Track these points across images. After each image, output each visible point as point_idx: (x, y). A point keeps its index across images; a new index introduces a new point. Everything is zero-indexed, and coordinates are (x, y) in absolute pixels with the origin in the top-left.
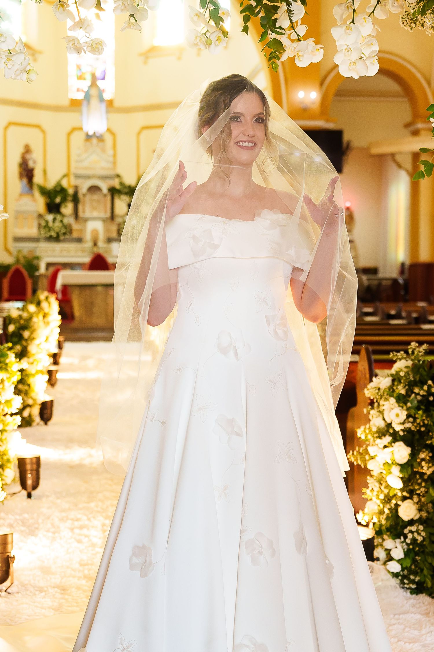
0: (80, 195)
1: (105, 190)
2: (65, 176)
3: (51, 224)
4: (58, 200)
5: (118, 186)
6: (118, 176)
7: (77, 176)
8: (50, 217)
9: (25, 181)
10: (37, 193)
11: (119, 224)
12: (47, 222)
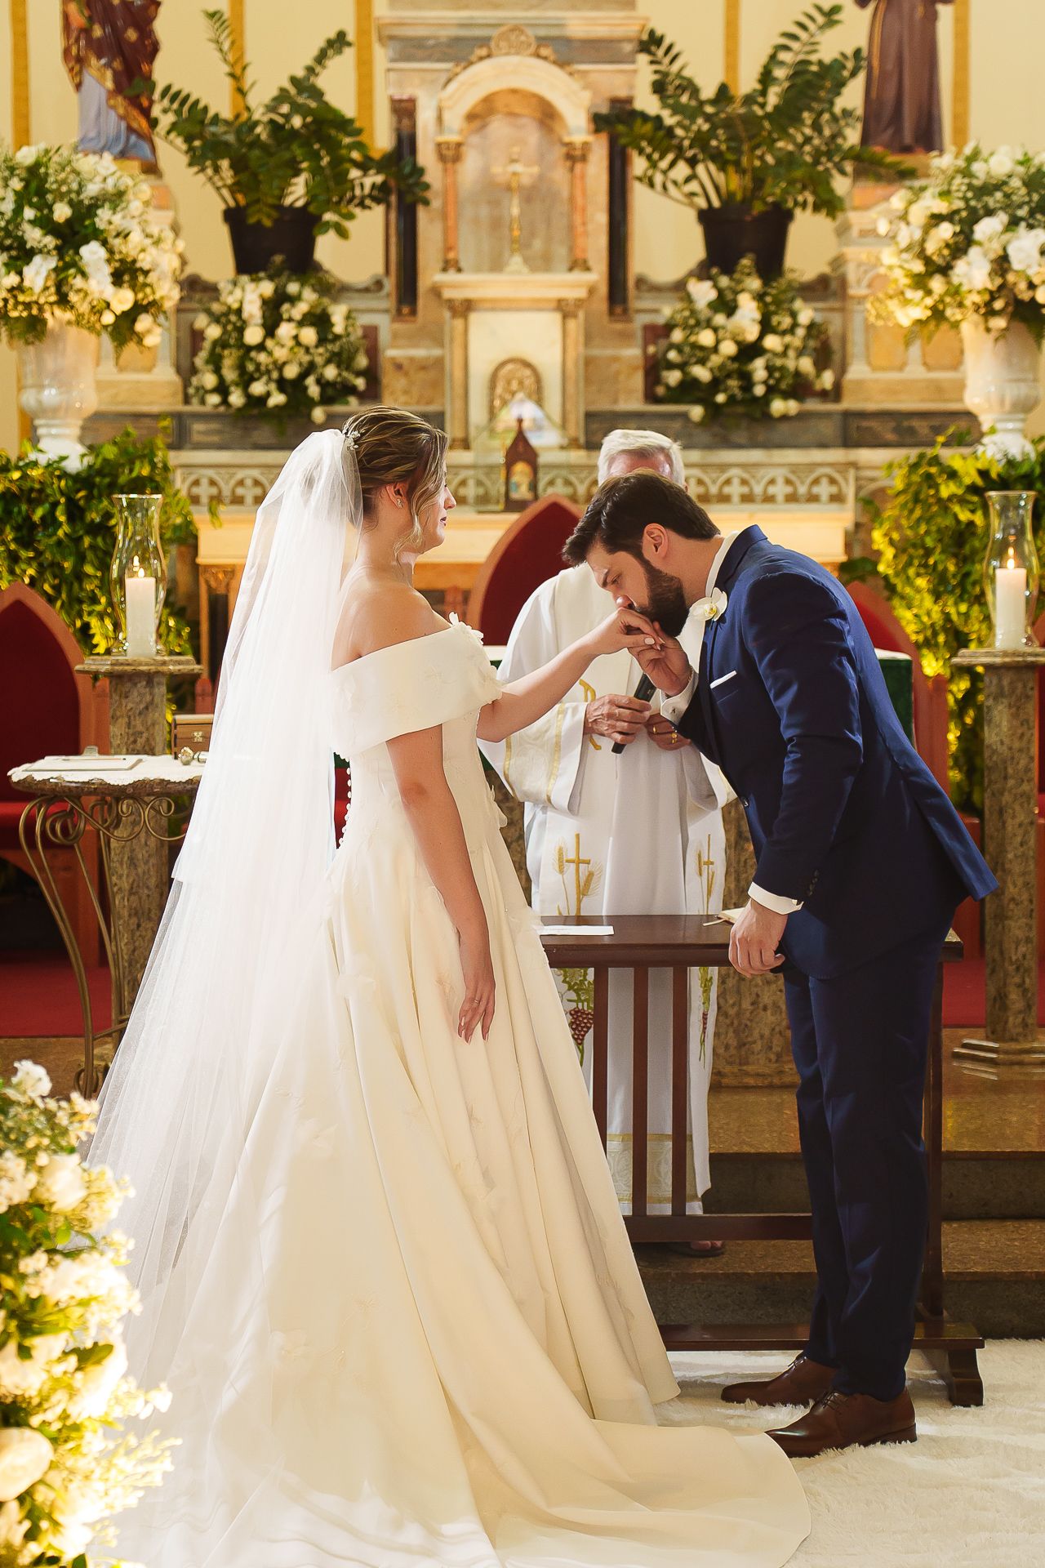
0: (426, 156)
1: (577, 125)
2: (339, 42)
3: (253, 335)
4: (297, 192)
5: (649, 103)
6: (651, 43)
7: (412, 48)
8: (251, 296)
9: (100, 78)
10: (171, 153)
11: (658, 332)
12: (233, 321)
